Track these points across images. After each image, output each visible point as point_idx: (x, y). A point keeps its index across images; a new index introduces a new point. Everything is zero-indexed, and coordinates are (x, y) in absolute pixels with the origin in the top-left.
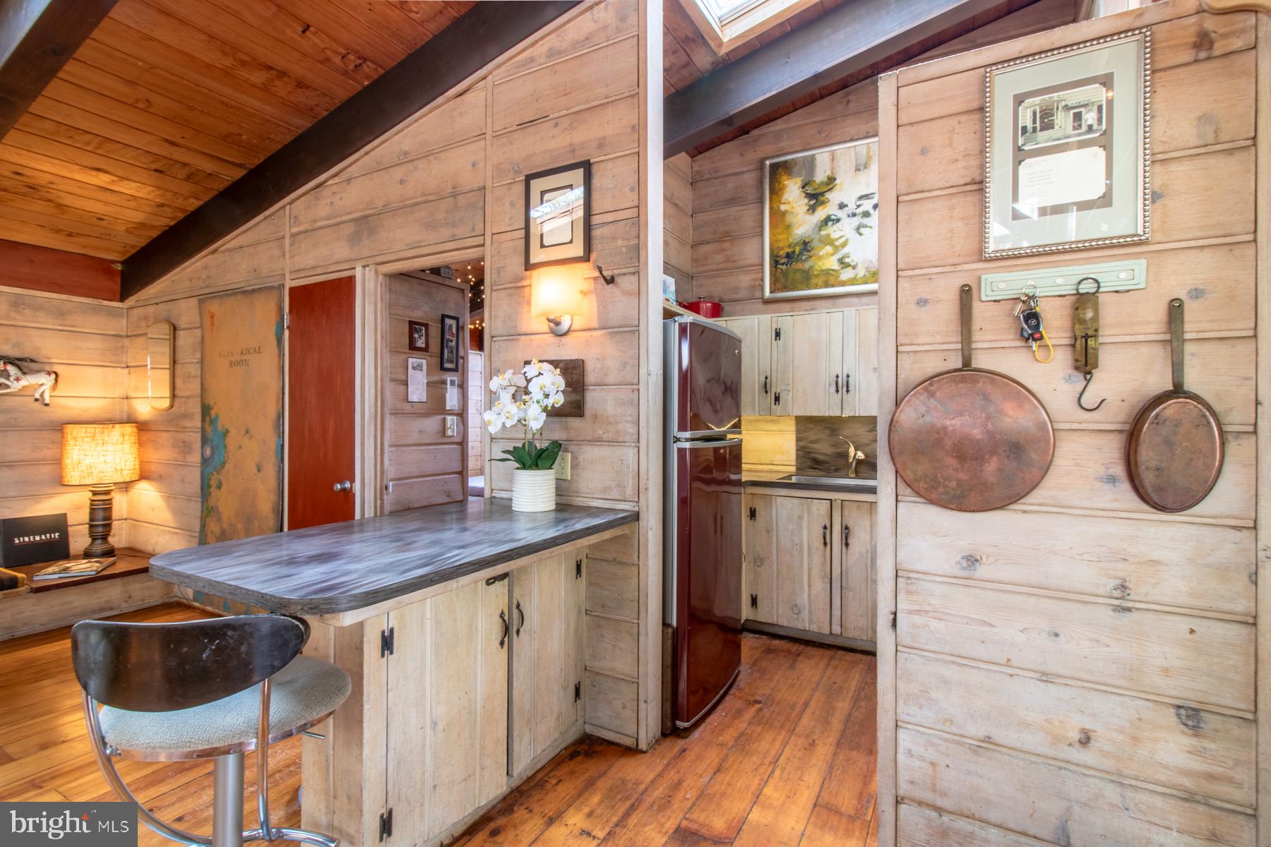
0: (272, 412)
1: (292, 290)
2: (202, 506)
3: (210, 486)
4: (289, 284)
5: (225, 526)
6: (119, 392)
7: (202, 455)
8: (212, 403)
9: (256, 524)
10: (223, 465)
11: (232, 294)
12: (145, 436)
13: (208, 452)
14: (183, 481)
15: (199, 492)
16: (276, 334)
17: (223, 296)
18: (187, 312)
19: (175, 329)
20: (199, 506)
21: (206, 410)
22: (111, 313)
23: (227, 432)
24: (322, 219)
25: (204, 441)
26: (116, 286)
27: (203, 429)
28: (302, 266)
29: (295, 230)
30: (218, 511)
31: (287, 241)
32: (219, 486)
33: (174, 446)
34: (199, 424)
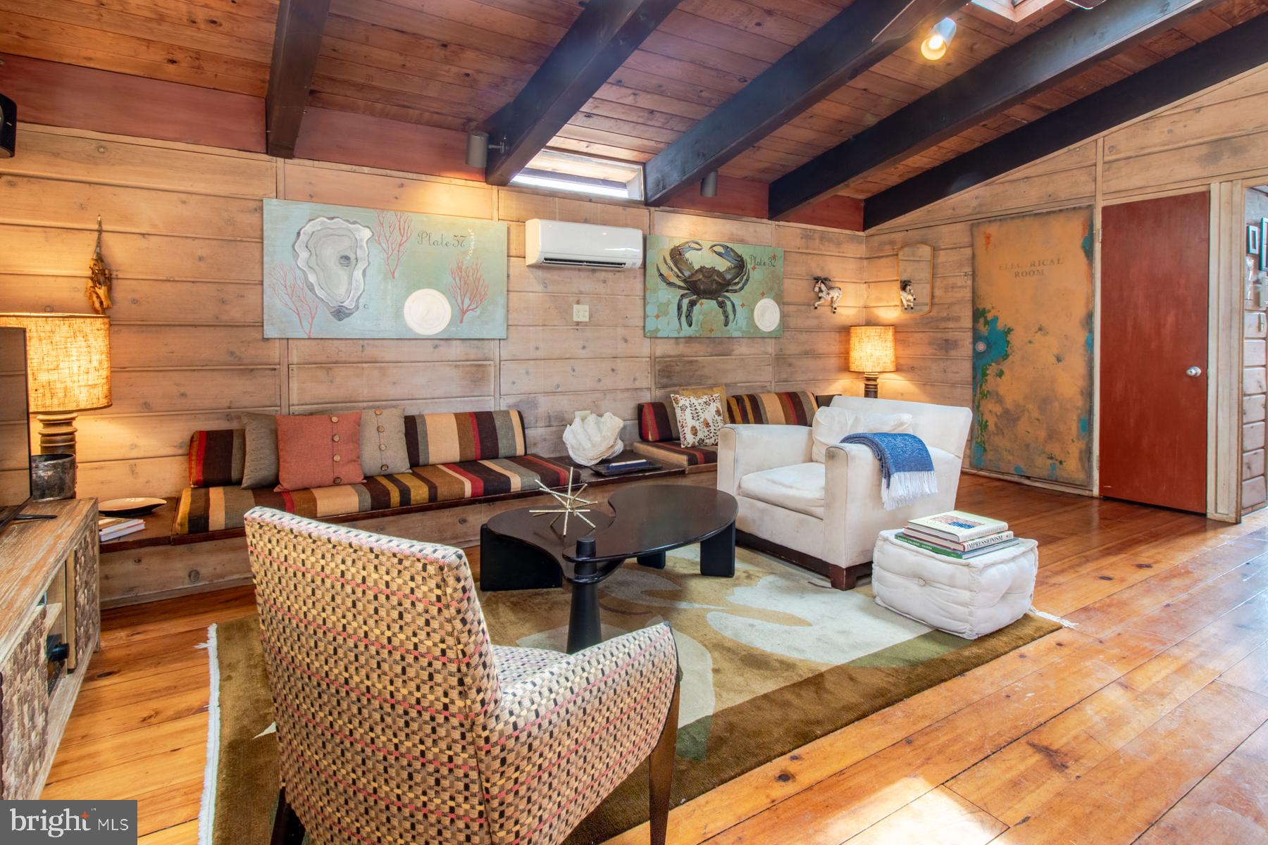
0: (1079, 311)
1: (1105, 209)
2: (974, 390)
3: (985, 375)
4: (1100, 203)
5: (1009, 404)
6: (861, 303)
7: (974, 349)
8: (988, 306)
9: (1056, 404)
10: (1006, 356)
11: (1019, 217)
12: (901, 336)
13: (981, 347)
14: (945, 371)
15: (970, 379)
16: (1083, 247)
17: (1005, 219)
18: (955, 234)
19: (935, 249)
20: (970, 391)
21: (978, 314)
22: (858, 240)
23: (1010, 330)
24: (1155, 146)
25: (976, 338)
26: (860, 219)
27: (974, 329)
28: (1118, 188)
29: (1107, 159)
30: (997, 394)
31: (1100, 168)
32: (1001, 374)
33: (930, 344)
34: (970, 325)
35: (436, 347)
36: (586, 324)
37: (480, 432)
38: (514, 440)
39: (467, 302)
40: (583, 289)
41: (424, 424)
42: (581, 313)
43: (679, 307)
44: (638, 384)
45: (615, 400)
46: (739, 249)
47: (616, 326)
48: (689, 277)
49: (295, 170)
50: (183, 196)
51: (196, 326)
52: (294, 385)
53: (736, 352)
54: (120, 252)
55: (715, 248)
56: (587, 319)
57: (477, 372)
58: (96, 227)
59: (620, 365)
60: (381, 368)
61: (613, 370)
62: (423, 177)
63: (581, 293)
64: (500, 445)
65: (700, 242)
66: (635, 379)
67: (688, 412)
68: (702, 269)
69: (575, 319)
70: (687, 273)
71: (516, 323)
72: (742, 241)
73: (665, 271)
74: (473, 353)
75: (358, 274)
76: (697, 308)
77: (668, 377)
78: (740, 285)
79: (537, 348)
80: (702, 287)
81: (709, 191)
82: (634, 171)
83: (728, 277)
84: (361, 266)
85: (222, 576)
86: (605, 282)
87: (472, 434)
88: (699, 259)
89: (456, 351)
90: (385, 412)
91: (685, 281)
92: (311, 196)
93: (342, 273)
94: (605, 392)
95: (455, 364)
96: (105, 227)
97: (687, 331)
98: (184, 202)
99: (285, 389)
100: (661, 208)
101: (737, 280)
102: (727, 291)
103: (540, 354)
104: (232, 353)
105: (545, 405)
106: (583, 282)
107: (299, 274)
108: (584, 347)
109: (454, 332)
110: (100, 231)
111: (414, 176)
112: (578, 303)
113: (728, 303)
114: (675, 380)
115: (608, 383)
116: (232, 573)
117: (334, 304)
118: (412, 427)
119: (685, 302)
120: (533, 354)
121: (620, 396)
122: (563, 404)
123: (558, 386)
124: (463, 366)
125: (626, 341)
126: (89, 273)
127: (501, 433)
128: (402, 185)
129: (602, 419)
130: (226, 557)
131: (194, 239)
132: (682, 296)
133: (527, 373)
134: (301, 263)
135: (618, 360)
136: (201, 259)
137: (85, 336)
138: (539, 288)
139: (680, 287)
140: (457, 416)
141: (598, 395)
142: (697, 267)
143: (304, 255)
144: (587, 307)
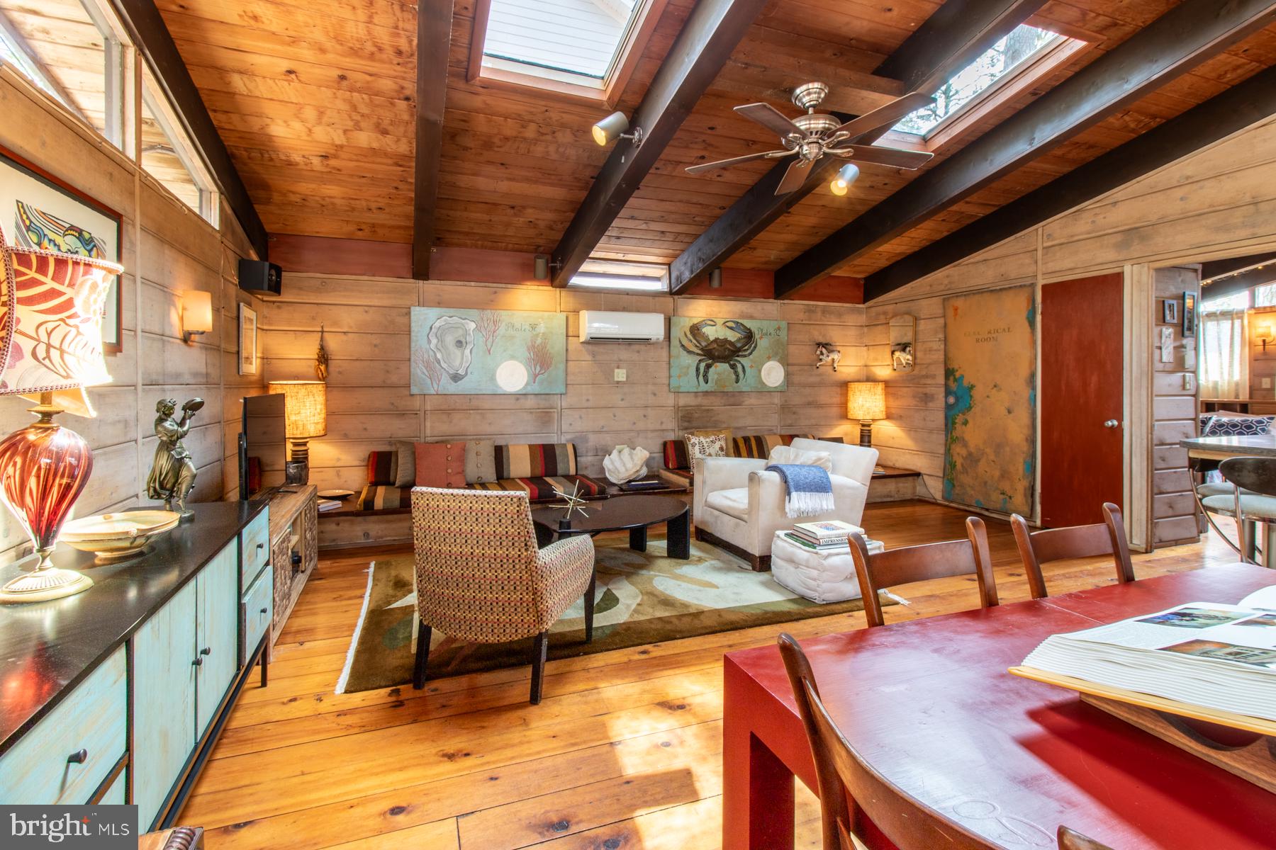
0: (1024, 372)
1: (1045, 287)
2: (946, 436)
3: (954, 423)
4: (1041, 282)
5: (972, 449)
6: (862, 363)
7: (946, 402)
8: (956, 367)
9: (1008, 449)
10: (970, 408)
11: (979, 293)
12: (890, 390)
13: (951, 400)
14: (925, 420)
15: (943, 427)
16: (1028, 318)
17: (968, 295)
18: (929, 307)
19: (916, 319)
20: (944, 436)
21: (949, 373)
22: (859, 311)
23: (972, 387)
24: (1081, 234)
25: (948, 392)
26: (860, 294)
27: (946, 385)
28: (1054, 270)
29: (1045, 245)
30: (964, 440)
31: (1040, 253)
32: (965, 423)
33: (914, 397)
34: (943, 382)
35: (518, 399)
36: (623, 383)
37: (545, 458)
38: (568, 464)
39: (538, 368)
40: (621, 358)
41: (508, 451)
42: (620, 375)
43: (698, 369)
44: (664, 427)
45: (646, 438)
46: (748, 323)
47: (647, 384)
48: (706, 346)
49: (430, 287)
50: (366, 308)
51: (372, 387)
52: (428, 424)
53: (746, 403)
54: (333, 344)
55: (728, 324)
56: (625, 379)
57: (545, 416)
58: (320, 329)
59: (650, 412)
60: (481, 413)
61: (645, 416)
62: (509, 286)
63: (621, 360)
64: (558, 467)
65: (715, 320)
66: (662, 423)
67: (697, 447)
68: (716, 340)
69: (616, 379)
70: (704, 344)
71: (572, 382)
72: (751, 317)
73: (685, 342)
74: (543, 404)
75: (467, 352)
76: (712, 370)
77: (689, 421)
78: (749, 351)
79: (588, 400)
80: (716, 354)
81: (716, 283)
82: (663, 269)
83: (739, 345)
84: (469, 347)
85: (382, 538)
86: (638, 352)
87: (539, 459)
88: (711, 333)
89: (530, 402)
90: (482, 443)
91: (702, 350)
92: (439, 303)
93: (458, 352)
94: (638, 432)
95: (530, 411)
96: (325, 329)
97: (704, 387)
98: (366, 312)
99: (422, 427)
100: (683, 296)
101: (746, 348)
102: (738, 356)
103: (590, 404)
104: (393, 404)
105: (593, 440)
106: (624, 353)
107: (431, 353)
108: (622, 400)
109: (529, 390)
110: (322, 332)
111: (503, 285)
112: (618, 368)
113: (739, 366)
114: (695, 424)
115: (641, 425)
116: (386, 536)
117: (452, 372)
118: (500, 454)
119: (703, 365)
120: (586, 405)
121: (650, 435)
122: (607, 439)
123: (603, 427)
124: (536, 412)
125: (655, 394)
126: (316, 357)
127: (559, 459)
128: (495, 293)
129: (635, 452)
130: (383, 526)
131: (372, 334)
132: (700, 361)
133: (581, 417)
134: (432, 346)
135: (649, 409)
136: (375, 346)
137: (313, 395)
138: (589, 358)
139: (698, 354)
140: (531, 447)
141: (633, 434)
142: (712, 338)
143: (434, 341)
144: (625, 371)
